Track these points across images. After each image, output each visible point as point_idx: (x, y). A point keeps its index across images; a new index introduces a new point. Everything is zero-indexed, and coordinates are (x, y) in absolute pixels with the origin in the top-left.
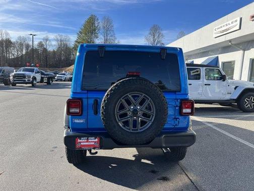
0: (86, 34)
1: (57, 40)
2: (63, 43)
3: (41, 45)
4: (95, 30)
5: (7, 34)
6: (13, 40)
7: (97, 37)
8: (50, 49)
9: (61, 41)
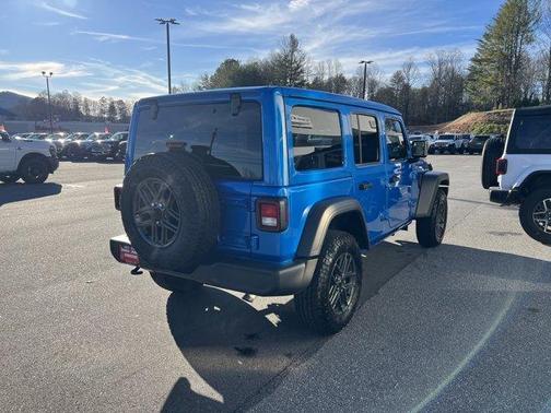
0: (500, 38)
1: (432, 63)
2: (444, 68)
3: (398, 78)
4: (527, 24)
5: (338, 66)
6: (348, 76)
7: (530, 41)
8: (416, 85)
9: (441, 63)
